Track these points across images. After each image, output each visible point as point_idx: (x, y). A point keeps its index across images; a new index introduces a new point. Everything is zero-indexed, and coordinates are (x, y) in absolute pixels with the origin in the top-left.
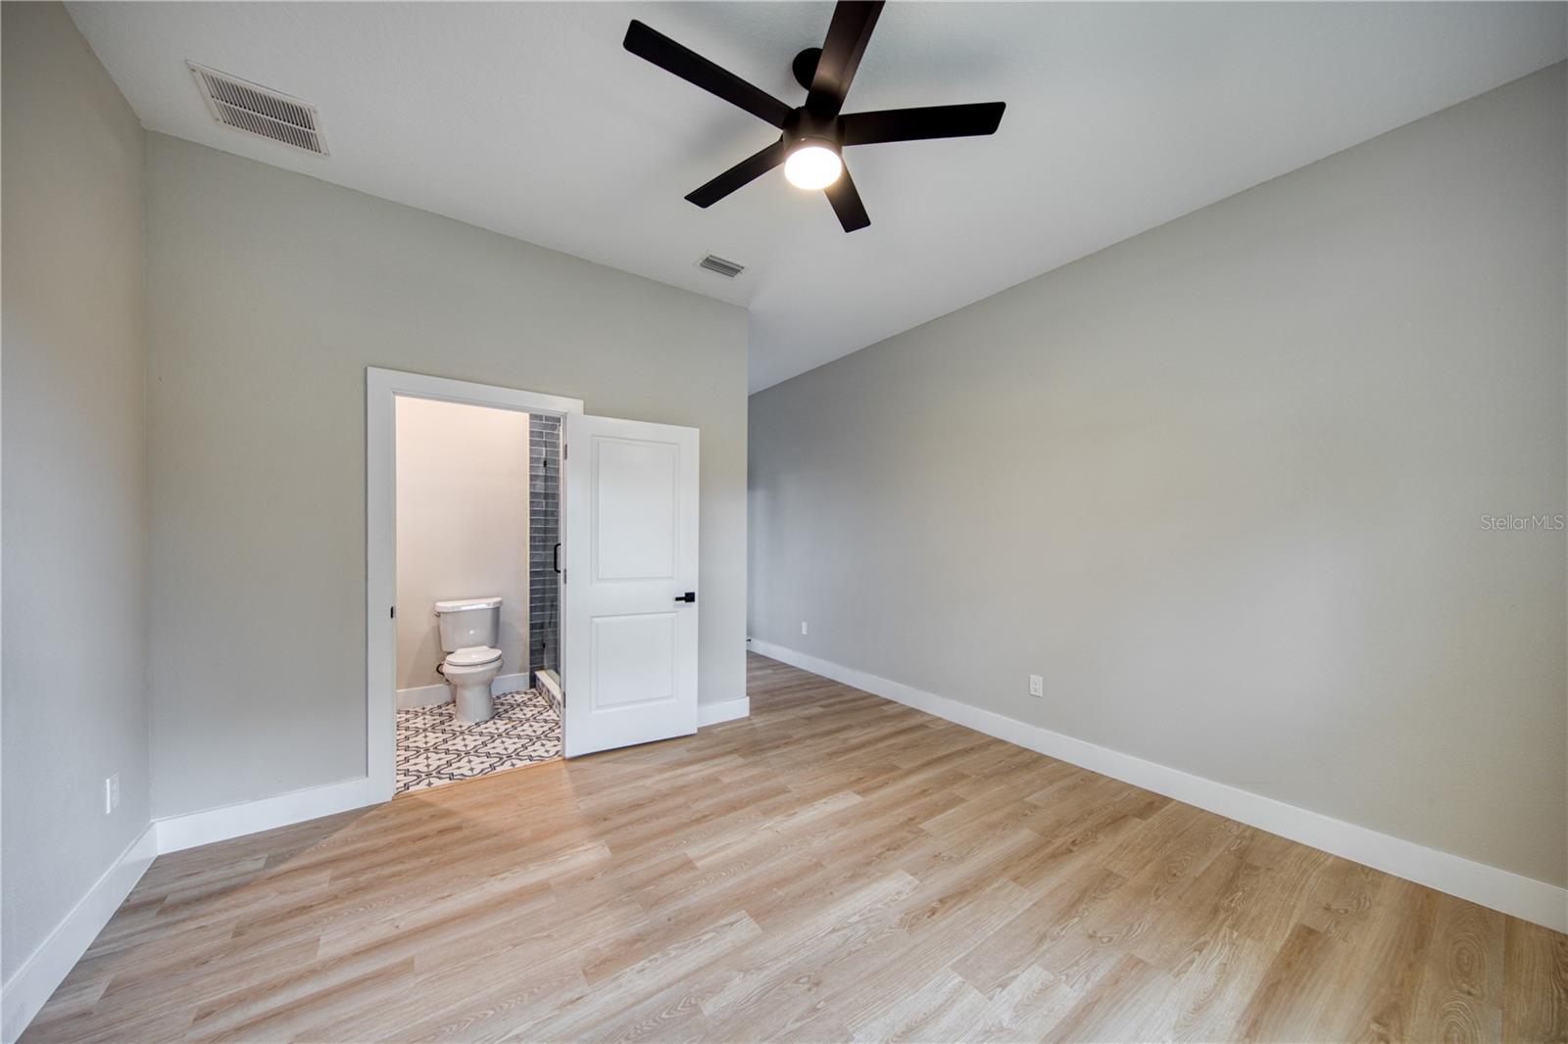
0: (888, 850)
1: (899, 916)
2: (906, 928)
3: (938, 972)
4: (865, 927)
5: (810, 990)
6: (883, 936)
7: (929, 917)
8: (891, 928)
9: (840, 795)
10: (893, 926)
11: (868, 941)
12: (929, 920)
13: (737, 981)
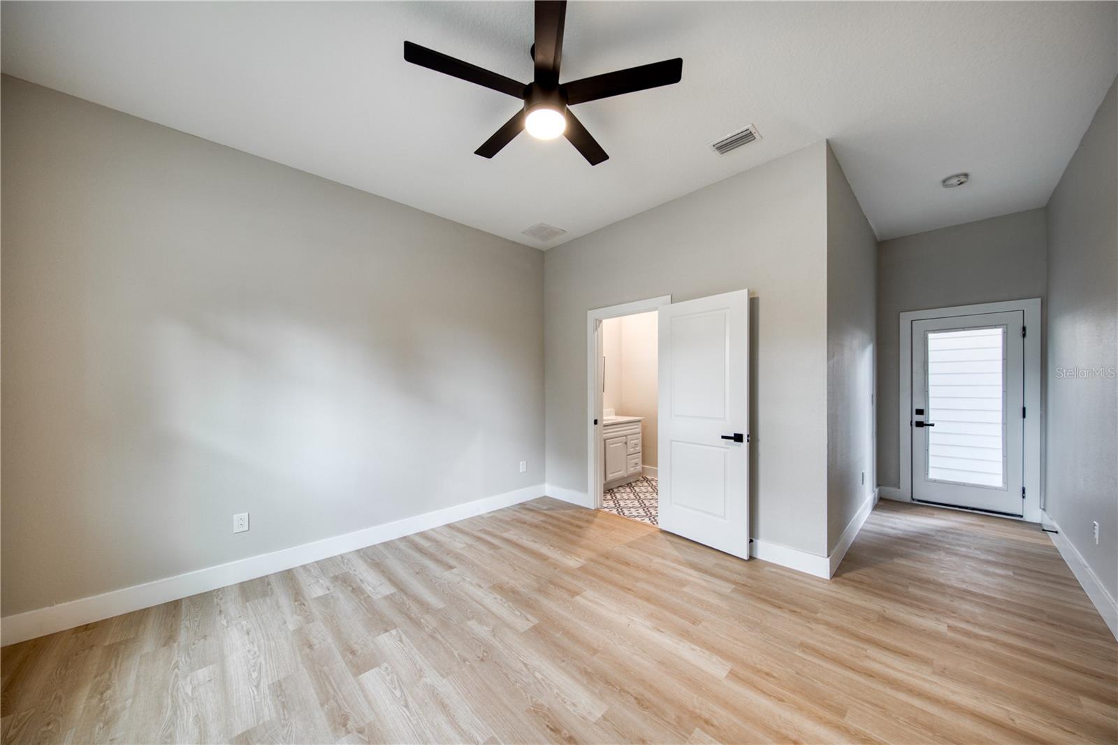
0: (636, 698)
1: (545, 704)
2: (532, 708)
3: (488, 727)
4: (531, 682)
5: (479, 657)
6: (524, 693)
7: (548, 726)
8: (531, 698)
9: (715, 658)
10: (534, 700)
11: (517, 684)
12: (545, 726)
13: (486, 629)
